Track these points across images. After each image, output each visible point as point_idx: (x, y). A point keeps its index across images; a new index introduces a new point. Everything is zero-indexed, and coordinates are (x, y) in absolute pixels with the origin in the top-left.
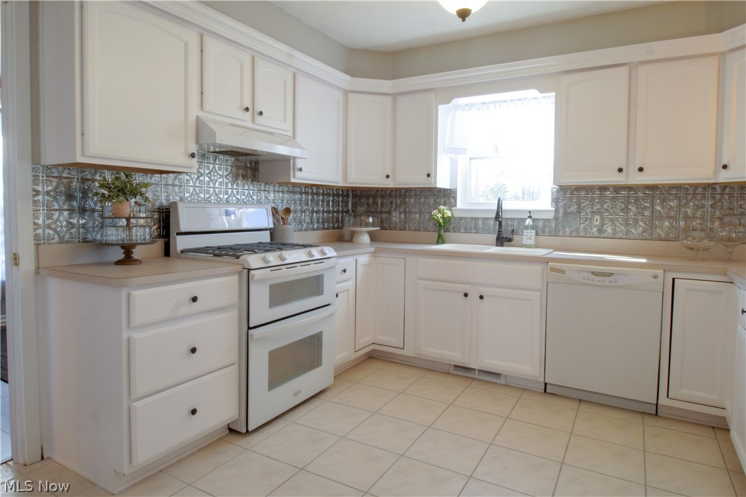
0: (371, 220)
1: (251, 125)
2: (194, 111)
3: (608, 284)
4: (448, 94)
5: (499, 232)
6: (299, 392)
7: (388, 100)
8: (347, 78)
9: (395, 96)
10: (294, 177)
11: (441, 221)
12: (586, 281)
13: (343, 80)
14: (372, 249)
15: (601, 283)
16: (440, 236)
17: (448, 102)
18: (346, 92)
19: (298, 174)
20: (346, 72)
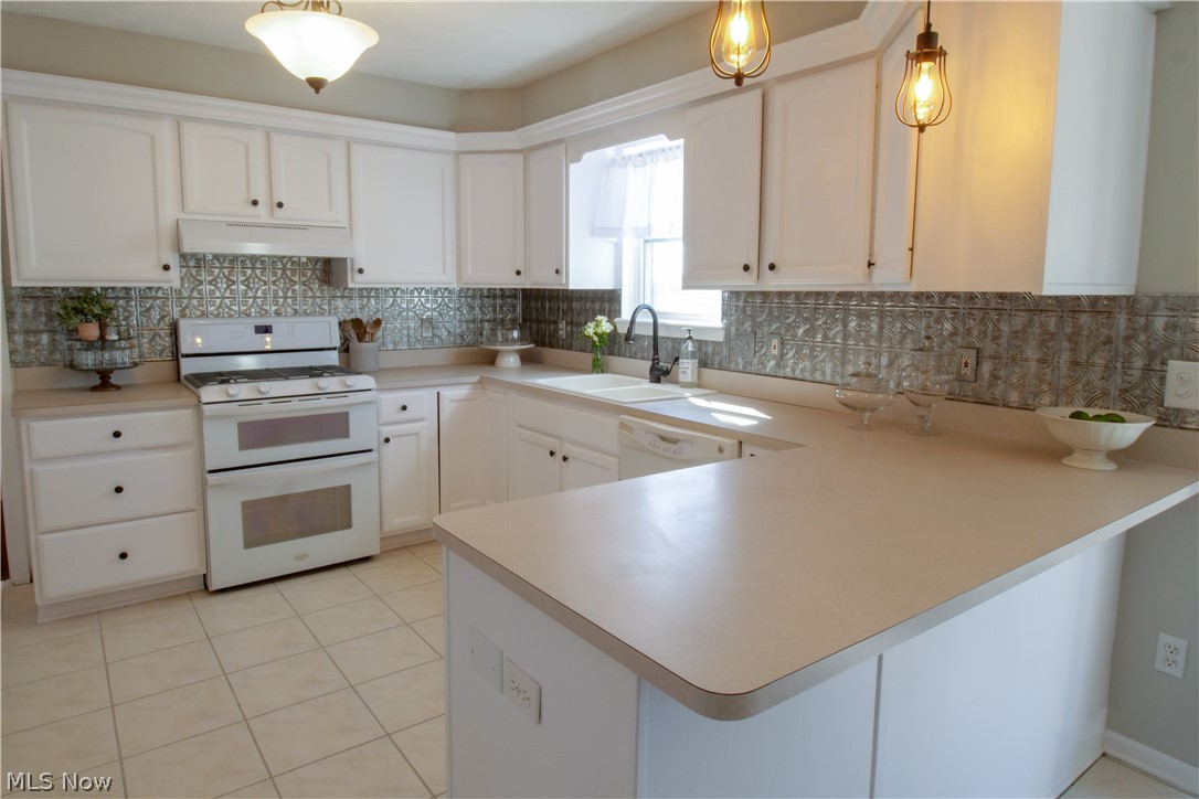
0: (516, 334)
1: (271, 221)
2: (170, 213)
3: (672, 455)
4: (576, 145)
5: (654, 360)
6: (305, 556)
7: (518, 159)
8: (452, 135)
9: (526, 152)
10: (353, 281)
11: (596, 339)
12: (651, 447)
13: (448, 139)
14: (476, 378)
15: (666, 453)
16: (595, 361)
17: (578, 159)
18: (458, 154)
19: (358, 277)
20: (453, 128)
